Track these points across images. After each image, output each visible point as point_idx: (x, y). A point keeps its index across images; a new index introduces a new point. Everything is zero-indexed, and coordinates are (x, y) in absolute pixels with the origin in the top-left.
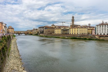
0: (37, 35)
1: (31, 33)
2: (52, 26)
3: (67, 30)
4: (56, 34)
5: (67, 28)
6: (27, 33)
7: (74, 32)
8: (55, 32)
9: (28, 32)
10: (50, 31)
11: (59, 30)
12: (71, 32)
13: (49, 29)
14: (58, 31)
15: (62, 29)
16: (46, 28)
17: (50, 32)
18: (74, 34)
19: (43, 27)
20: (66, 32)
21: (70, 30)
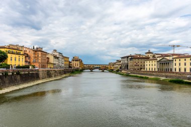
1: (112, 68)
3: (168, 62)
5: (168, 58)
7: (183, 67)
8: (146, 67)
9: (107, 66)
10: (139, 64)
11: (154, 63)
12: (177, 67)
13: (137, 61)
14: (151, 65)
15: (159, 59)
16: (132, 58)
17: (139, 67)
19: (128, 57)
21: (174, 62)
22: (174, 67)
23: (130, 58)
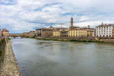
0: (34, 37)
1: (28, 36)
2: (50, 28)
3: (66, 32)
4: (55, 36)
5: (66, 30)
6: (23, 36)
7: (73, 34)
8: (53, 35)
10: (48, 33)
11: (58, 32)
13: (47, 31)
14: (56, 33)
15: (61, 31)
16: (44, 30)
17: (48, 35)
18: (73, 36)
19: (41, 29)
20: (64, 34)
21: (69, 32)
22: (69, 34)
23: (42, 30)
